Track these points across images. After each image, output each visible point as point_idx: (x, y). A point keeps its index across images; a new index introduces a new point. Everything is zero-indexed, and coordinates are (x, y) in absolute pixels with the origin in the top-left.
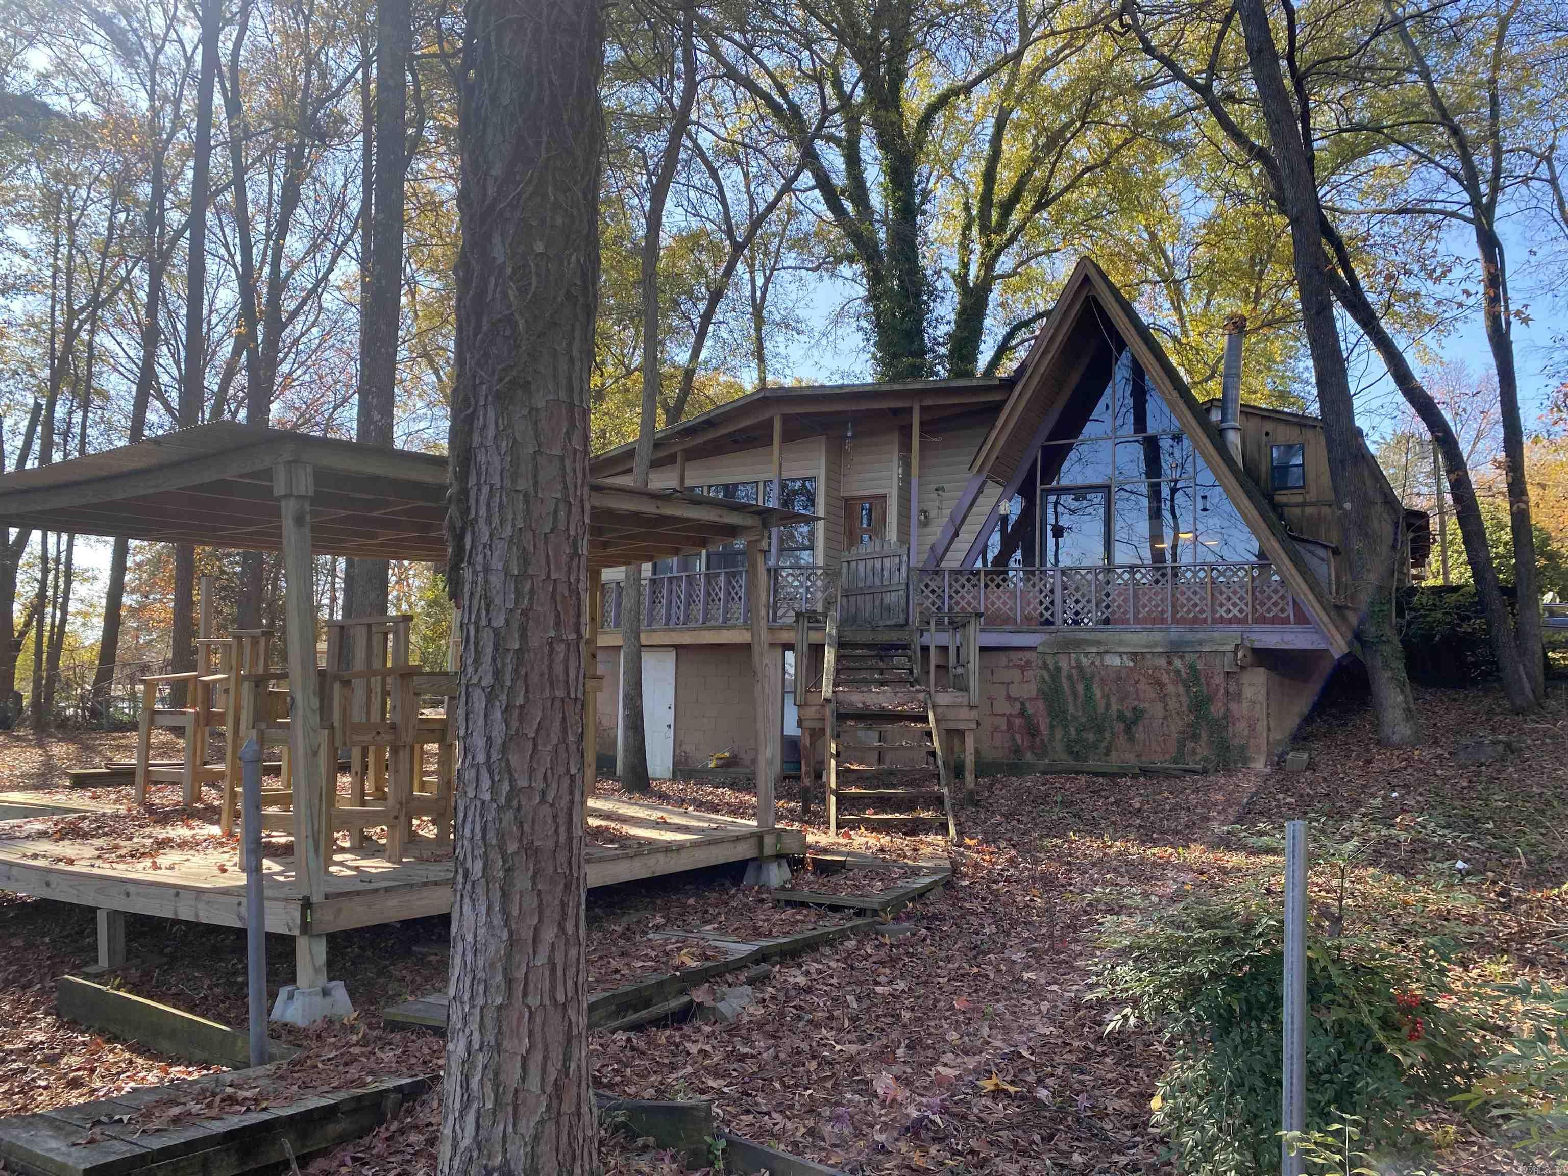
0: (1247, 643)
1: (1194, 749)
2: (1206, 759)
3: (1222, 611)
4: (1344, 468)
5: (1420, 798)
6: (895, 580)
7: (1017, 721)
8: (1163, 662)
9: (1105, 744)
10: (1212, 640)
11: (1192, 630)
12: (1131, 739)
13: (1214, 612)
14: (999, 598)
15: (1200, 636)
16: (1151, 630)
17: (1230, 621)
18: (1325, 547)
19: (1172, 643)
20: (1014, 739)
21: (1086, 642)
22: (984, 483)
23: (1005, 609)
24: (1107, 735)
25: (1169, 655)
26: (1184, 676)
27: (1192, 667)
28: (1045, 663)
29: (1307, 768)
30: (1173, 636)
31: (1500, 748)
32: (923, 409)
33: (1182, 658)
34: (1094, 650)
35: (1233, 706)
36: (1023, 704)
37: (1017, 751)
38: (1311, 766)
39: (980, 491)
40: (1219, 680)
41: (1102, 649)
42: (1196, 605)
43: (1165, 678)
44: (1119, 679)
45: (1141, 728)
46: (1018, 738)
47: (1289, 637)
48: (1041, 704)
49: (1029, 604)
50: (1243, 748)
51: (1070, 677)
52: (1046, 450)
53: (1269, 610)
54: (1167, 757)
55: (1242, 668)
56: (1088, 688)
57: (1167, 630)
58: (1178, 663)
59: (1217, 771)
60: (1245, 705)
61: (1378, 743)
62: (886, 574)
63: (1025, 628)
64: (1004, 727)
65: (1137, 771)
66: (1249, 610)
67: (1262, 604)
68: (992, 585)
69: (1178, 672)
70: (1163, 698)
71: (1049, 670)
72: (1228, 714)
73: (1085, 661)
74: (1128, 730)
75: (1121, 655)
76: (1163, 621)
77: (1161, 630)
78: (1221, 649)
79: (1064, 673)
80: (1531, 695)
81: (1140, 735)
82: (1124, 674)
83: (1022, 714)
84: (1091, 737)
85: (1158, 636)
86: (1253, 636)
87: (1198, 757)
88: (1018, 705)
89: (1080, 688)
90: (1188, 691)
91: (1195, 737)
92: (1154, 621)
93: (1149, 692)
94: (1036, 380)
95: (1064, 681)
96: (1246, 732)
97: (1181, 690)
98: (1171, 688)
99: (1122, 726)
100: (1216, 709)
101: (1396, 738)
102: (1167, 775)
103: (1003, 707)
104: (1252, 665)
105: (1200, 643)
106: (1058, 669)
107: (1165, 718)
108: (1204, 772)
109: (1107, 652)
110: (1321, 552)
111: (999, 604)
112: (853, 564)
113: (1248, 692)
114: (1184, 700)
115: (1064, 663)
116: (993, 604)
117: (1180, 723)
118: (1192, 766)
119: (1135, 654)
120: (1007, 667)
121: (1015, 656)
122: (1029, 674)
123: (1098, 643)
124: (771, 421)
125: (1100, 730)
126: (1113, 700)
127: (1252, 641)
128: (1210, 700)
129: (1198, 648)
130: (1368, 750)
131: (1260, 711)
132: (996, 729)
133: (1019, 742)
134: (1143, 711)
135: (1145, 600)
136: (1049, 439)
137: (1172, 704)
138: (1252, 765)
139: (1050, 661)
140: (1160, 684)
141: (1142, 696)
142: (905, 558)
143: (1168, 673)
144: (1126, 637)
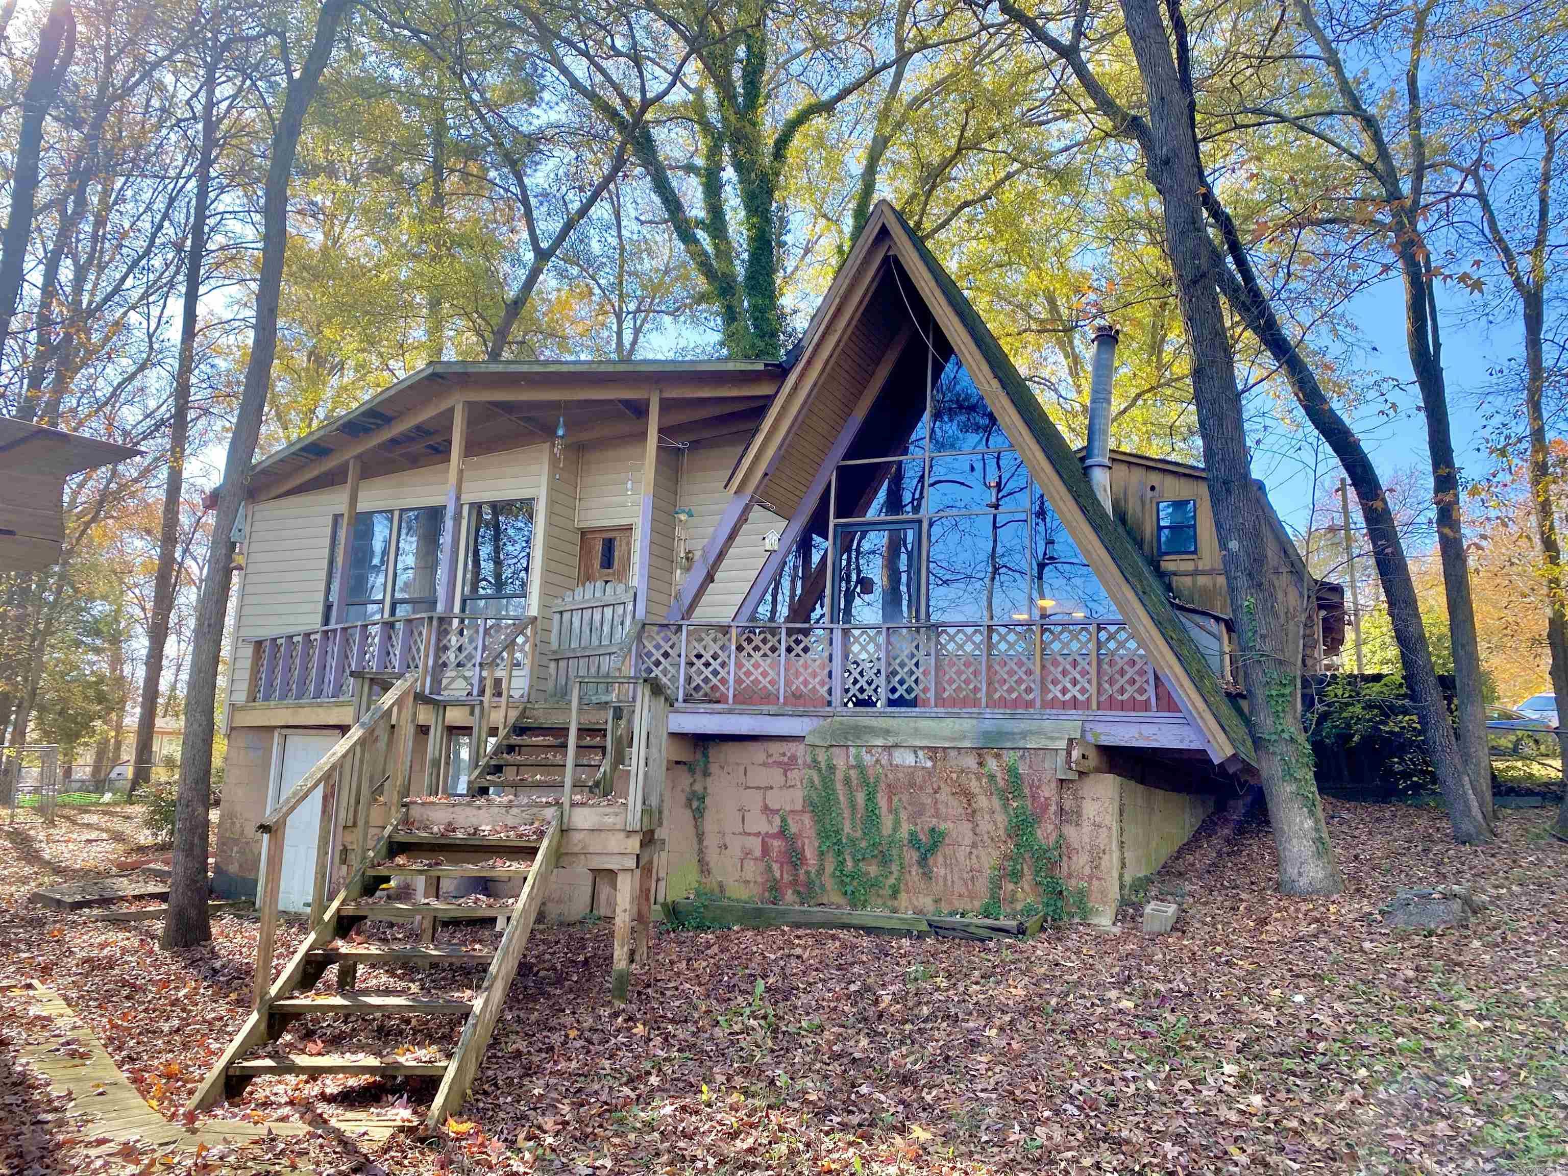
0: (1090, 737)
1: (1014, 892)
2: (1029, 911)
3: (1056, 691)
4: (1228, 491)
5: (1339, 1007)
6: (617, 636)
7: (776, 843)
8: (971, 762)
9: (892, 881)
10: (1039, 733)
11: (1013, 717)
12: (927, 875)
13: (1044, 690)
14: (756, 666)
15: (1023, 725)
16: (958, 716)
17: (1064, 705)
18: (1217, 619)
19: (986, 734)
20: (769, 869)
21: (872, 731)
22: (747, 509)
23: (764, 682)
24: (895, 868)
25: (979, 752)
26: (1001, 783)
27: (1011, 771)
28: (815, 761)
29: (1174, 929)
30: (988, 725)
31: (1456, 905)
32: (666, 406)
33: (998, 756)
34: (880, 742)
35: (1070, 832)
36: (783, 820)
37: (775, 889)
38: (1180, 926)
39: (743, 518)
40: (1048, 791)
41: (891, 741)
42: (1020, 681)
43: (974, 786)
44: (912, 785)
45: (940, 860)
46: (776, 867)
47: (1148, 730)
48: (807, 819)
49: (797, 674)
50: (1082, 895)
51: (847, 781)
52: (842, 472)
53: (1122, 691)
54: (977, 904)
55: (1081, 774)
56: (871, 797)
57: (979, 716)
58: (992, 764)
59: (1043, 929)
60: (1086, 828)
61: (1278, 887)
62: (606, 629)
63: (789, 709)
64: (758, 853)
65: (924, 927)
66: (1092, 690)
67: (1111, 682)
68: (749, 648)
69: (992, 777)
70: (972, 815)
71: (820, 770)
72: (1061, 842)
73: (868, 759)
74: (923, 861)
75: (915, 749)
76: (976, 703)
77: (971, 716)
78: (1052, 745)
79: (839, 775)
80: (1480, 817)
81: (939, 871)
82: (919, 780)
83: (782, 833)
84: (873, 870)
85: (967, 725)
86: (1099, 728)
87: (1019, 906)
88: (777, 820)
89: (860, 797)
90: (1005, 806)
91: (1016, 876)
92: (964, 703)
93: (954, 806)
94: (818, 366)
95: (839, 786)
96: (1087, 870)
97: (996, 803)
98: (982, 802)
99: (915, 855)
100: (1045, 833)
101: (1303, 882)
102: (968, 936)
103: (760, 824)
104: (1098, 770)
105: (1024, 735)
106: (832, 768)
107: (974, 845)
108: (1021, 931)
109: (896, 746)
110: (1212, 625)
111: (757, 674)
112: (566, 616)
113: (1090, 809)
114: (1001, 818)
115: (840, 762)
116: (748, 674)
117: (996, 854)
118: (1003, 922)
119: (934, 749)
120: (764, 765)
121: (775, 748)
122: (794, 775)
123: (887, 732)
124: (452, 410)
125: (884, 860)
126: (903, 815)
127: (1096, 735)
128: (1037, 819)
129: (1021, 744)
130: (1263, 901)
131: (1108, 839)
132: (747, 853)
133: (778, 875)
134: (943, 835)
135: (951, 673)
136: (846, 457)
137: (985, 826)
138: (1095, 921)
139: (822, 758)
140: (969, 796)
141: (943, 810)
142: (630, 607)
143: (979, 779)
144: (924, 724)
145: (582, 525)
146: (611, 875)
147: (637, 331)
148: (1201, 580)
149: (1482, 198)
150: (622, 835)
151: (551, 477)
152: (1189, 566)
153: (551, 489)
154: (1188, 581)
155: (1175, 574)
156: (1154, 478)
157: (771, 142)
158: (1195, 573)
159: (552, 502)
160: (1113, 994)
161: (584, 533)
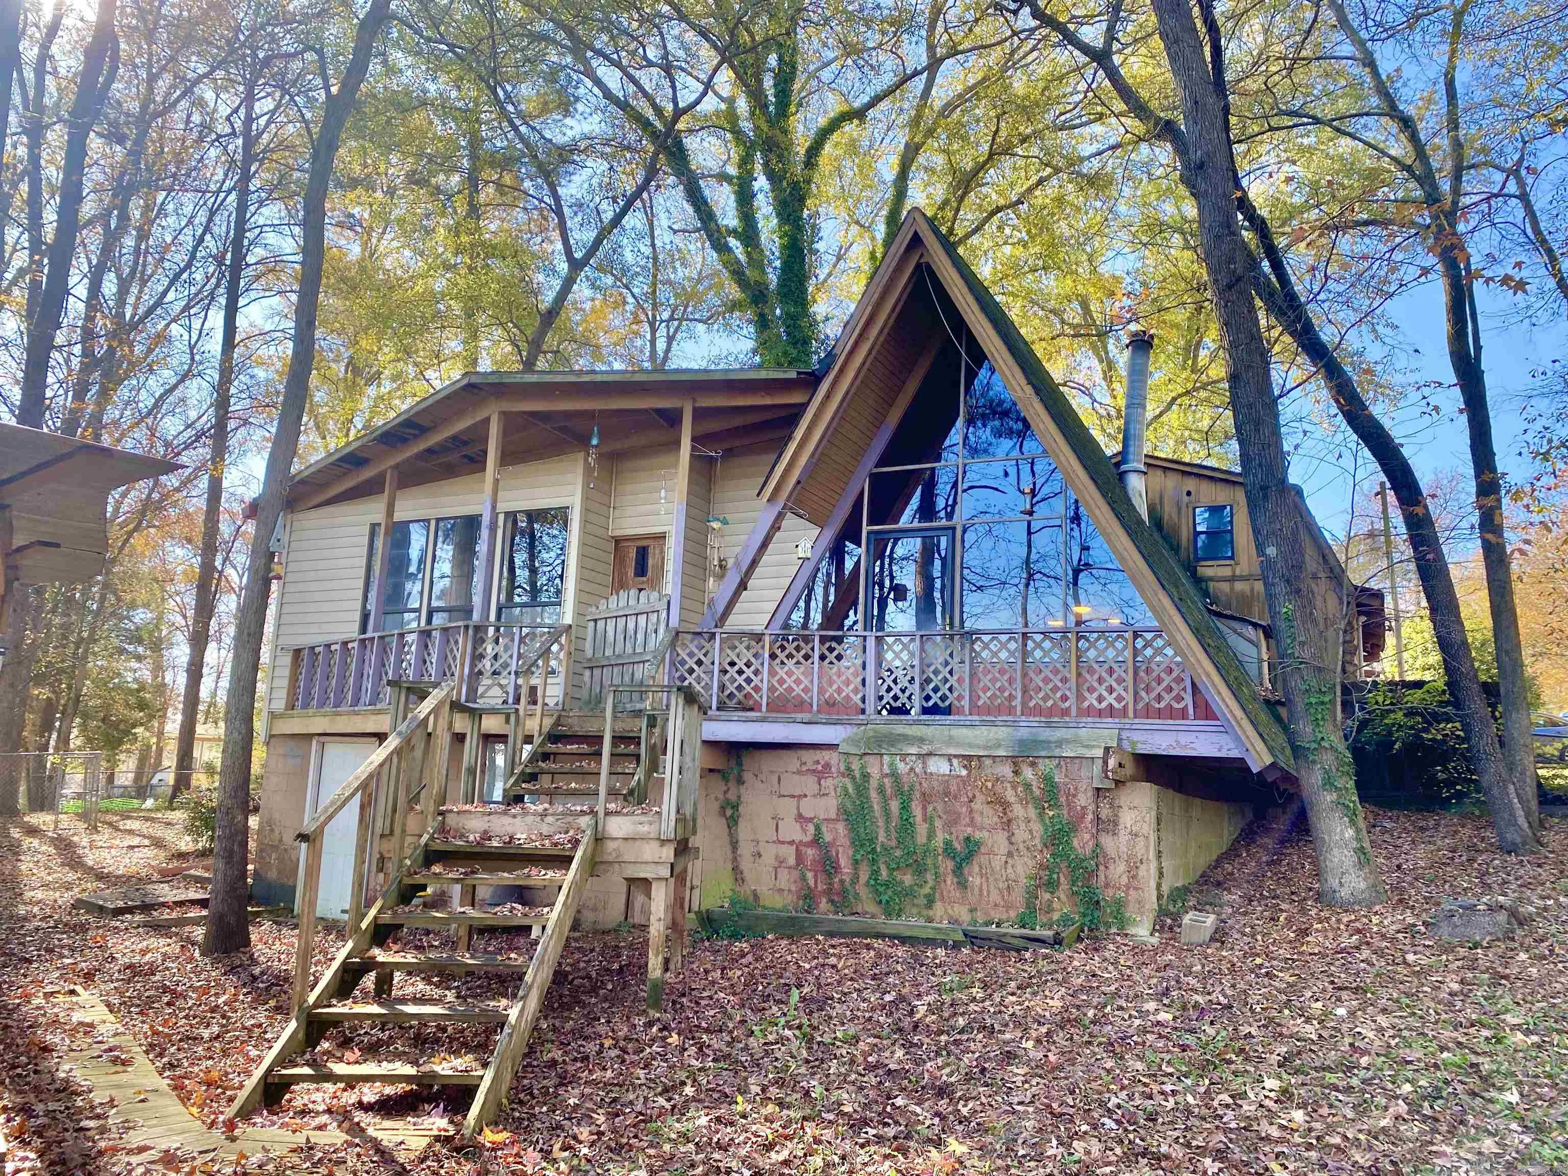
0: (1126, 745)
1: (1050, 902)
2: (1066, 920)
3: (1092, 699)
4: (1266, 497)
5: (1383, 1020)
6: (651, 645)
7: (810, 852)
8: (1006, 770)
9: (927, 890)
10: (1076, 741)
11: (1049, 725)
12: (963, 885)
13: (1080, 697)
14: (789, 674)
15: (1060, 734)
16: (993, 724)
17: (1100, 713)
18: (1255, 625)
19: (1022, 742)
20: (804, 878)
21: (906, 738)
22: (780, 516)
23: (798, 690)
24: (930, 877)
25: (1015, 761)
26: (1037, 792)
27: (1048, 780)
28: (848, 769)
29: (1212, 939)
30: (1024, 733)
31: (1502, 917)
32: (699, 414)
33: (1033, 765)
34: (914, 750)
35: (1107, 841)
36: (818, 828)
37: (808, 897)
38: (1219, 937)
39: (776, 527)
40: (1084, 799)
41: (925, 749)
42: (1055, 689)
43: (1010, 796)
44: (947, 794)
45: (976, 869)
46: (810, 875)
47: (1184, 738)
48: (841, 828)
49: (831, 683)
50: (1120, 905)
51: (881, 790)
52: (875, 479)
53: (1159, 698)
54: (1012, 914)
55: (1118, 782)
56: (905, 807)
57: (1015, 725)
58: (1028, 773)
59: (1080, 939)
60: (1123, 837)
61: (1319, 897)
62: (640, 636)
63: (823, 717)
64: (792, 861)
65: (960, 937)
66: (1129, 698)
67: (1148, 690)
68: (782, 656)
69: (1028, 786)
70: (1008, 824)
71: (853, 778)
72: (1098, 851)
73: (902, 767)
74: (958, 871)
75: (950, 758)
76: (1011, 711)
77: (1005, 724)
78: (1088, 753)
79: (874, 783)
80: (1525, 826)
81: (975, 880)
82: (953, 788)
83: (816, 841)
84: (908, 879)
85: (1002, 733)
86: (1136, 736)
87: (1056, 916)
88: (811, 828)
89: (895, 806)
90: (1041, 815)
91: (1051, 885)
92: (999, 710)
93: (988, 815)
94: (850, 374)
95: (873, 794)
96: (1124, 880)
97: (1032, 813)
98: (1018, 810)
99: (950, 865)
100: (1082, 842)
101: (1344, 893)
102: (1003, 945)
103: (792, 831)
104: (1135, 779)
105: (1060, 743)
106: (866, 776)
107: (1010, 854)
108: (1057, 941)
109: (930, 754)
110: (1250, 632)
111: (790, 681)
112: (601, 624)
113: (1127, 819)
114: (1037, 827)
115: (874, 771)
116: (781, 681)
117: (1031, 863)
118: (1039, 932)
119: (969, 758)
120: (799, 772)
121: (809, 756)
122: (828, 783)
123: (921, 740)
124: (487, 421)
125: (920, 870)
126: (938, 823)
127: (1133, 743)
128: (1073, 827)
129: (1057, 752)
130: (1303, 911)
131: (1146, 849)
132: (781, 862)
133: (812, 883)
134: (978, 844)
135: (986, 681)
136: (881, 463)
137: (1021, 835)
138: (1132, 931)
139: (856, 766)
140: (1005, 805)
141: (978, 819)
142: (664, 615)
143: (1014, 788)
144: (957, 732)
145: (618, 533)
146: (646, 883)
147: (670, 339)
148: (1239, 586)
149: (1523, 197)
150: (655, 845)
151: (586, 485)
152: (1226, 572)
153: (586, 498)
154: (1225, 586)
155: (1211, 579)
156: (1191, 484)
157: (802, 151)
158: (1233, 579)
159: (586, 510)
160: (1151, 1006)
161: (618, 541)
